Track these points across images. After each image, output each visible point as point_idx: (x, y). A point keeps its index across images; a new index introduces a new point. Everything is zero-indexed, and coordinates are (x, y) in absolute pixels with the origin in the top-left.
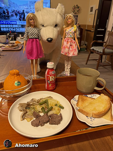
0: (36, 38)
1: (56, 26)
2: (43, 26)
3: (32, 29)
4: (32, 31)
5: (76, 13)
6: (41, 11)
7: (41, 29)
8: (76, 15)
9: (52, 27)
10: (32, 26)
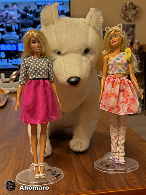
0: (44, 79)
1: (87, 51)
2: (59, 53)
3: (36, 62)
4: (35, 64)
5: (130, 20)
6: (53, 24)
7: (54, 60)
8: (131, 23)
9: (79, 55)
10: (35, 55)
